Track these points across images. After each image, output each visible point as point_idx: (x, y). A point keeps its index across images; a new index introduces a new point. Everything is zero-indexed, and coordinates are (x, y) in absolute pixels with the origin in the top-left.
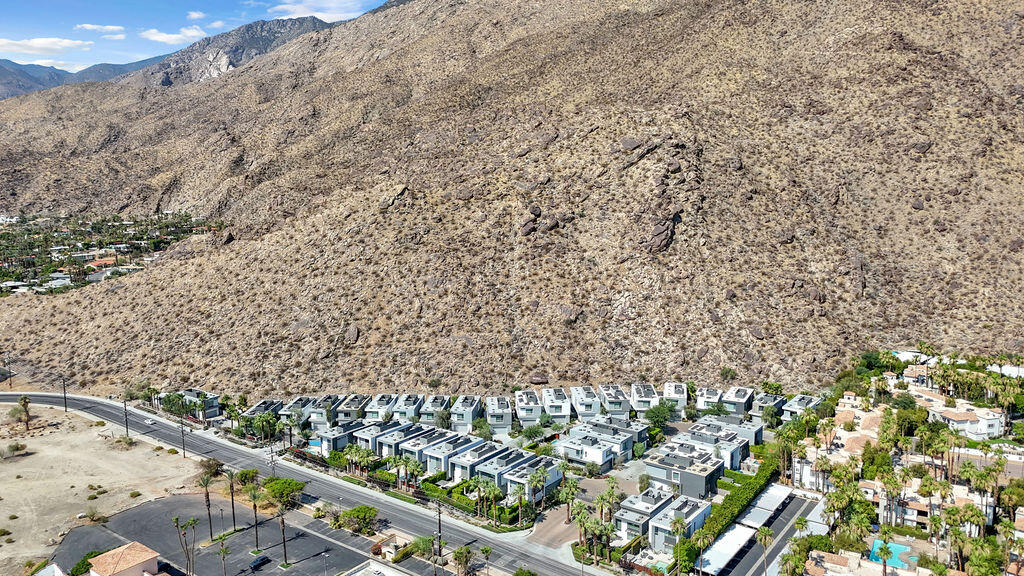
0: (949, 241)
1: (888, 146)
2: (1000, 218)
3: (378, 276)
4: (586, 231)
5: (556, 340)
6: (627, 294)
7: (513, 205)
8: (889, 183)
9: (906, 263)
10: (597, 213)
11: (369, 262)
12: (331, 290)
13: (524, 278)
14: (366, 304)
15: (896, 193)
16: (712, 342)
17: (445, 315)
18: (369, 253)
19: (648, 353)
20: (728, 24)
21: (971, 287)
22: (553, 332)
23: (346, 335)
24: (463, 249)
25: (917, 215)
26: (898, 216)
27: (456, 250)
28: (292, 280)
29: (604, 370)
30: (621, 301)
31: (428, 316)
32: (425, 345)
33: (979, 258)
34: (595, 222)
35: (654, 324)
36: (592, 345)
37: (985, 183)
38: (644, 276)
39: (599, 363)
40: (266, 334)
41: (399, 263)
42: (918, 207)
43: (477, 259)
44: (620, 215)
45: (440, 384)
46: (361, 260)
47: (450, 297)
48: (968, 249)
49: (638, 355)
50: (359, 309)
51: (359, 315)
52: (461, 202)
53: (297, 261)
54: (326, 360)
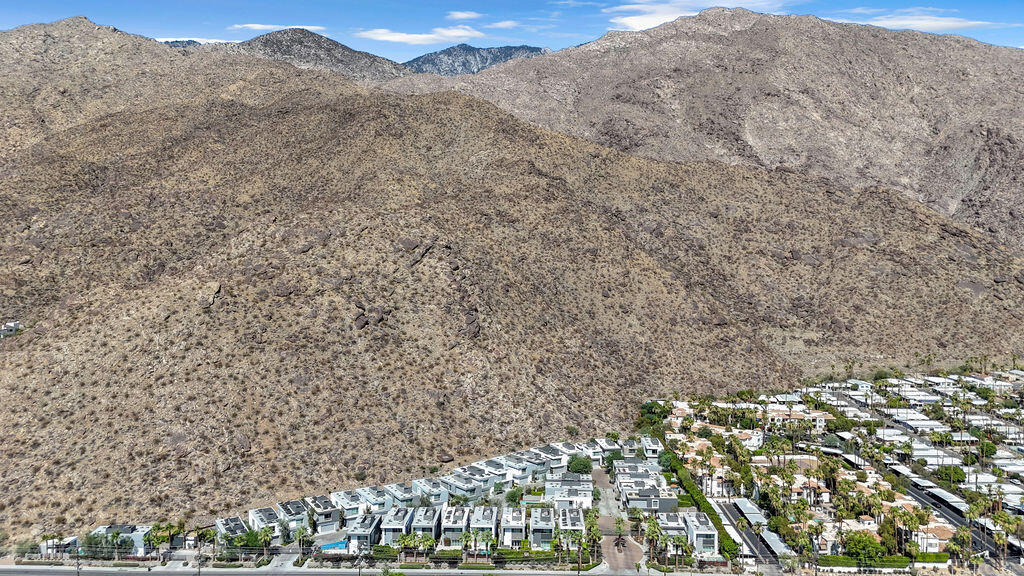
0: (632, 319)
1: (571, 250)
2: (657, 303)
3: (236, 379)
4: (408, 323)
5: (437, 420)
6: (469, 375)
7: (335, 300)
8: (582, 277)
9: (615, 337)
10: (408, 306)
11: (218, 365)
12: (191, 398)
13: (380, 369)
14: (239, 409)
15: (589, 285)
16: (550, 407)
17: (329, 410)
18: (215, 356)
19: (509, 423)
20: (378, 134)
21: (661, 352)
22: (432, 415)
23: (235, 442)
24: (310, 345)
25: (608, 301)
26: (596, 302)
27: (304, 346)
28: (136, 391)
29: (487, 442)
30: (468, 381)
31: (311, 414)
32: (326, 442)
33: (656, 331)
34: (411, 314)
35: (501, 398)
36: (465, 422)
37: (637, 278)
38: (476, 360)
39: (480, 436)
40: (140, 454)
41: (252, 363)
42: (607, 296)
43: (328, 355)
44: (432, 307)
45: (365, 477)
46: (208, 363)
47: (326, 394)
48: (647, 325)
49: (502, 425)
50: (235, 415)
51: (237, 422)
52: (282, 299)
53: (130, 370)
54: (229, 472)
